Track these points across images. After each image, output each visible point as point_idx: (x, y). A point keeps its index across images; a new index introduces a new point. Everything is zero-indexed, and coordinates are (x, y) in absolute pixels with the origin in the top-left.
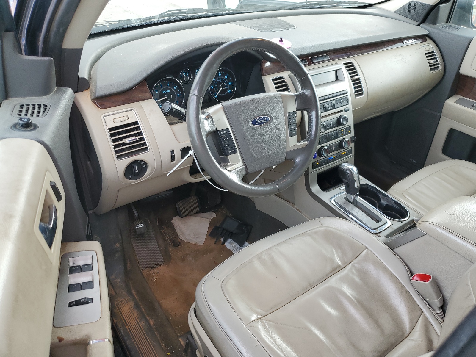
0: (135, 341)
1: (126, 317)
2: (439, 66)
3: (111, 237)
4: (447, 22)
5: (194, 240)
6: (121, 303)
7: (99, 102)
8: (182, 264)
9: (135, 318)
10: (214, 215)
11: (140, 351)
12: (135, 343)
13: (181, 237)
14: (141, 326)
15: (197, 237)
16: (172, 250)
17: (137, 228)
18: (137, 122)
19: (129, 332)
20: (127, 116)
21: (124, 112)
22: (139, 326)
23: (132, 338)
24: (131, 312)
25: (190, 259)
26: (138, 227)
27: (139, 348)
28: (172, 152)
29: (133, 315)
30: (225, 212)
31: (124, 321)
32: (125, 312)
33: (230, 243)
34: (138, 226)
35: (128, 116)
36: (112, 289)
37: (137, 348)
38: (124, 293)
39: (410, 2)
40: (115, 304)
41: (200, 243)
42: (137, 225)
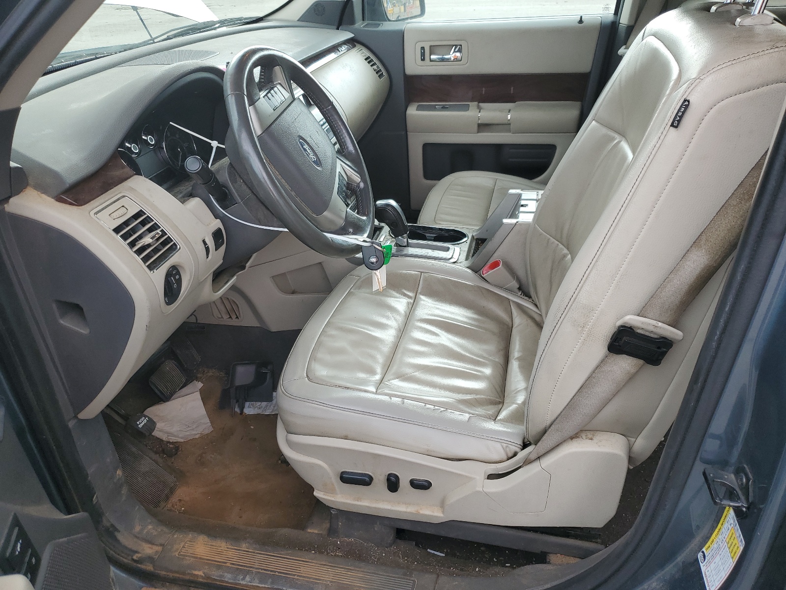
0: (257, 569)
1: (213, 556)
2: (383, 73)
3: (108, 460)
4: (363, 20)
5: (194, 432)
6: (186, 549)
7: (71, 196)
8: (206, 469)
9: (228, 548)
10: (200, 385)
11: (277, 572)
12: (260, 571)
13: (173, 439)
14: (248, 550)
15: (194, 426)
16: (172, 463)
17: (140, 426)
18: (141, 210)
19: (238, 567)
20: (123, 206)
21: (114, 202)
22: (244, 551)
23: (251, 569)
24: (212, 547)
25: (211, 457)
26: (142, 425)
27: (272, 571)
28: (204, 242)
29: (221, 547)
30: (210, 374)
31: (215, 563)
32: (204, 552)
33: (249, 407)
34: (140, 423)
35: (125, 206)
36: (150, 546)
37: (269, 573)
38: (176, 536)
39: (314, 4)
40: (177, 556)
41: (207, 432)
42: (138, 423)
